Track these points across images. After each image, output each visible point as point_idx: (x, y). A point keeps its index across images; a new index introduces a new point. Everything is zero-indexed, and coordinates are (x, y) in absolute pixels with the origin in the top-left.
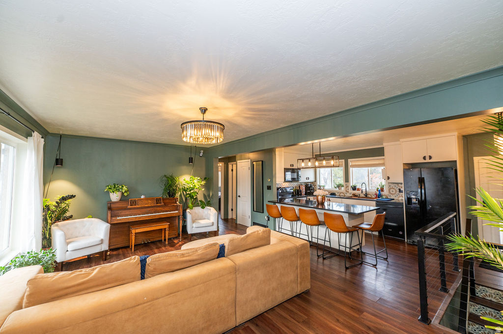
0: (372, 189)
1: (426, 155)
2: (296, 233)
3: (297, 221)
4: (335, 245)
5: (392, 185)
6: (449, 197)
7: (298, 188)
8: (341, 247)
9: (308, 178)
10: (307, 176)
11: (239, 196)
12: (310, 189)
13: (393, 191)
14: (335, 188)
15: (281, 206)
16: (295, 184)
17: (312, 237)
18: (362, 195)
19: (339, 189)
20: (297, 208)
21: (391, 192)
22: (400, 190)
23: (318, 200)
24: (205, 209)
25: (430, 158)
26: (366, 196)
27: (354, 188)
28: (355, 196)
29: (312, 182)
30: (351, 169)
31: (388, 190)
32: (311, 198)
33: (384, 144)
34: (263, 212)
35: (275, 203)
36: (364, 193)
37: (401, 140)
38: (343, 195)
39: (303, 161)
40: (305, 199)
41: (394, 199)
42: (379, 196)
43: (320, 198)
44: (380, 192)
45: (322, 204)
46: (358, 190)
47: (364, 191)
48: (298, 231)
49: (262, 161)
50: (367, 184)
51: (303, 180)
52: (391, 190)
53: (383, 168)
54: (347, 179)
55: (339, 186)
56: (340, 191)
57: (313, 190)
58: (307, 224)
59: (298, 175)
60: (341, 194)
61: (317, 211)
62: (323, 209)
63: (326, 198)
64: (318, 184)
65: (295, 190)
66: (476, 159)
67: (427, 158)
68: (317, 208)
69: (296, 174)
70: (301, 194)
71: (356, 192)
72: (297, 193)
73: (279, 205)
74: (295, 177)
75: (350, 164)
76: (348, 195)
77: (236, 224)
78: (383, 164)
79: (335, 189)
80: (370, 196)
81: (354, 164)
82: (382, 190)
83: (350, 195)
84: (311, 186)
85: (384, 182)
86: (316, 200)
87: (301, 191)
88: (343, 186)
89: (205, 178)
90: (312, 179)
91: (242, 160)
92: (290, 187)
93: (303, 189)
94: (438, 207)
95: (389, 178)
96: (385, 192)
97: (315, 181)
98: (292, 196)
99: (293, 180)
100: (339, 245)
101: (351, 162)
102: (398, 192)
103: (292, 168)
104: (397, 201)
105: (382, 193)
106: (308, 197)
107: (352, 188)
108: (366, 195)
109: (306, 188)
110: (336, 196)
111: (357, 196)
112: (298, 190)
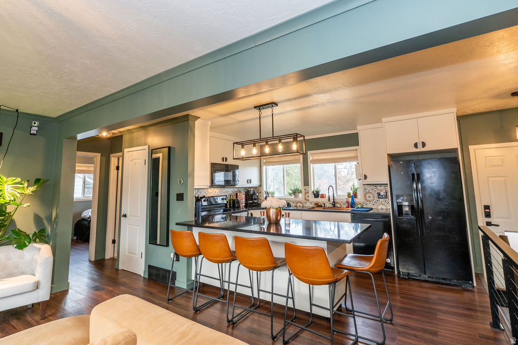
0: (342, 194)
1: (418, 142)
2: (229, 282)
3: (230, 261)
4: (302, 305)
5: (369, 188)
6: (455, 201)
7: (235, 198)
8: (314, 307)
9: (249, 181)
10: (247, 176)
11: (125, 216)
12: (252, 199)
13: (369, 197)
14: (290, 194)
15: (200, 233)
16: (229, 191)
17: (259, 290)
18: (328, 205)
19: (295, 197)
20: (229, 235)
21: (368, 198)
22: (379, 194)
23: (268, 217)
24: (26, 249)
25: (424, 145)
26: (334, 206)
27: (317, 195)
28: (319, 206)
29: (256, 188)
30: (312, 165)
31: (363, 195)
32: (256, 213)
33: (358, 127)
34: (167, 245)
35: (189, 226)
36: (332, 200)
37: (383, 120)
38: (301, 205)
39: (243, 147)
40: (244, 214)
41: (372, 209)
42: (353, 205)
43: (272, 212)
44: (353, 199)
45: (277, 223)
46: (323, 196)
47: (331, 198)
48: (233, 280)
49: (169, 148)
50: (334, 186)
51: (242, 183)
52: (368, 195)
53: (355, 163)
54: (306, 182)
55: (295, 192)
56: (297, 199)
57: (258, 199)
58: (250, 268)
59: (234, 176)
60: (298, 205)
61: (269, 238)
62: (279, 234)
63: (283, 212)
64: (265, 189)
65: (230, 200)
66: (472, 148)
67: (420, 145)
68: (268, 233)
69: (231, 174)
70: (239, 207)
71: (319, 200)
72: (232, 206)
73: (196, 231)
74: (230, 178)
75: (310, 158)
76: (309, 205)
77: (117, 270)
78: (355, 158)
79: (290, 197)
80: (339, 206)
81: (315, 158)
82: (355, 195)
83: (312, 205)
84: (254, 193)
85: (357, 184)
86: (265, 217)
87: (238, 202)
88: (301, 192)
89: (37, 181)
90: (255, 183)
91: (132, 147)
92: (220, 195)
93: (242, 198)
94: (440, 218)
95: (366, 177)
96: (360, 199)
97: (261, 186)
98: (224, 211)
99: (228, 183)
100: (311, 304)
101: (312, 155)
102: (376, 198)
103: (225, 163)
104: (376, 211)
105: (356, 200)
106: (250, 212)
107: (314, 194)
108: (334, 204)
109: (246, 196)
110: (291, 208)
111: (321, 206)
112: (234, 201)
